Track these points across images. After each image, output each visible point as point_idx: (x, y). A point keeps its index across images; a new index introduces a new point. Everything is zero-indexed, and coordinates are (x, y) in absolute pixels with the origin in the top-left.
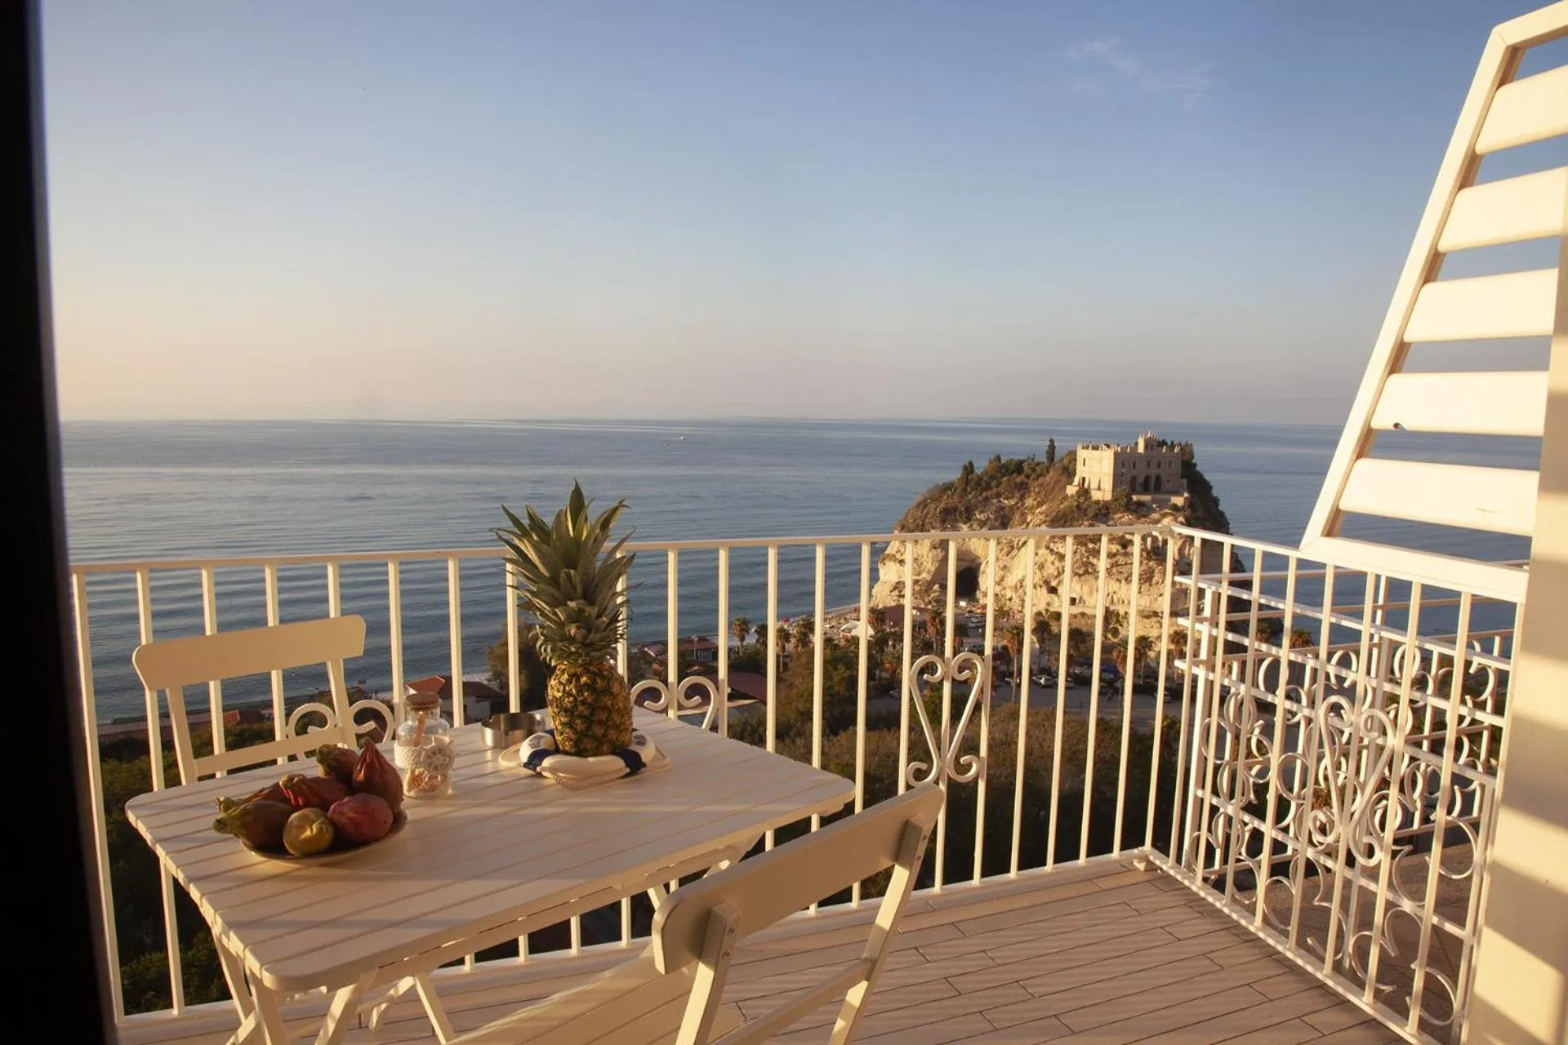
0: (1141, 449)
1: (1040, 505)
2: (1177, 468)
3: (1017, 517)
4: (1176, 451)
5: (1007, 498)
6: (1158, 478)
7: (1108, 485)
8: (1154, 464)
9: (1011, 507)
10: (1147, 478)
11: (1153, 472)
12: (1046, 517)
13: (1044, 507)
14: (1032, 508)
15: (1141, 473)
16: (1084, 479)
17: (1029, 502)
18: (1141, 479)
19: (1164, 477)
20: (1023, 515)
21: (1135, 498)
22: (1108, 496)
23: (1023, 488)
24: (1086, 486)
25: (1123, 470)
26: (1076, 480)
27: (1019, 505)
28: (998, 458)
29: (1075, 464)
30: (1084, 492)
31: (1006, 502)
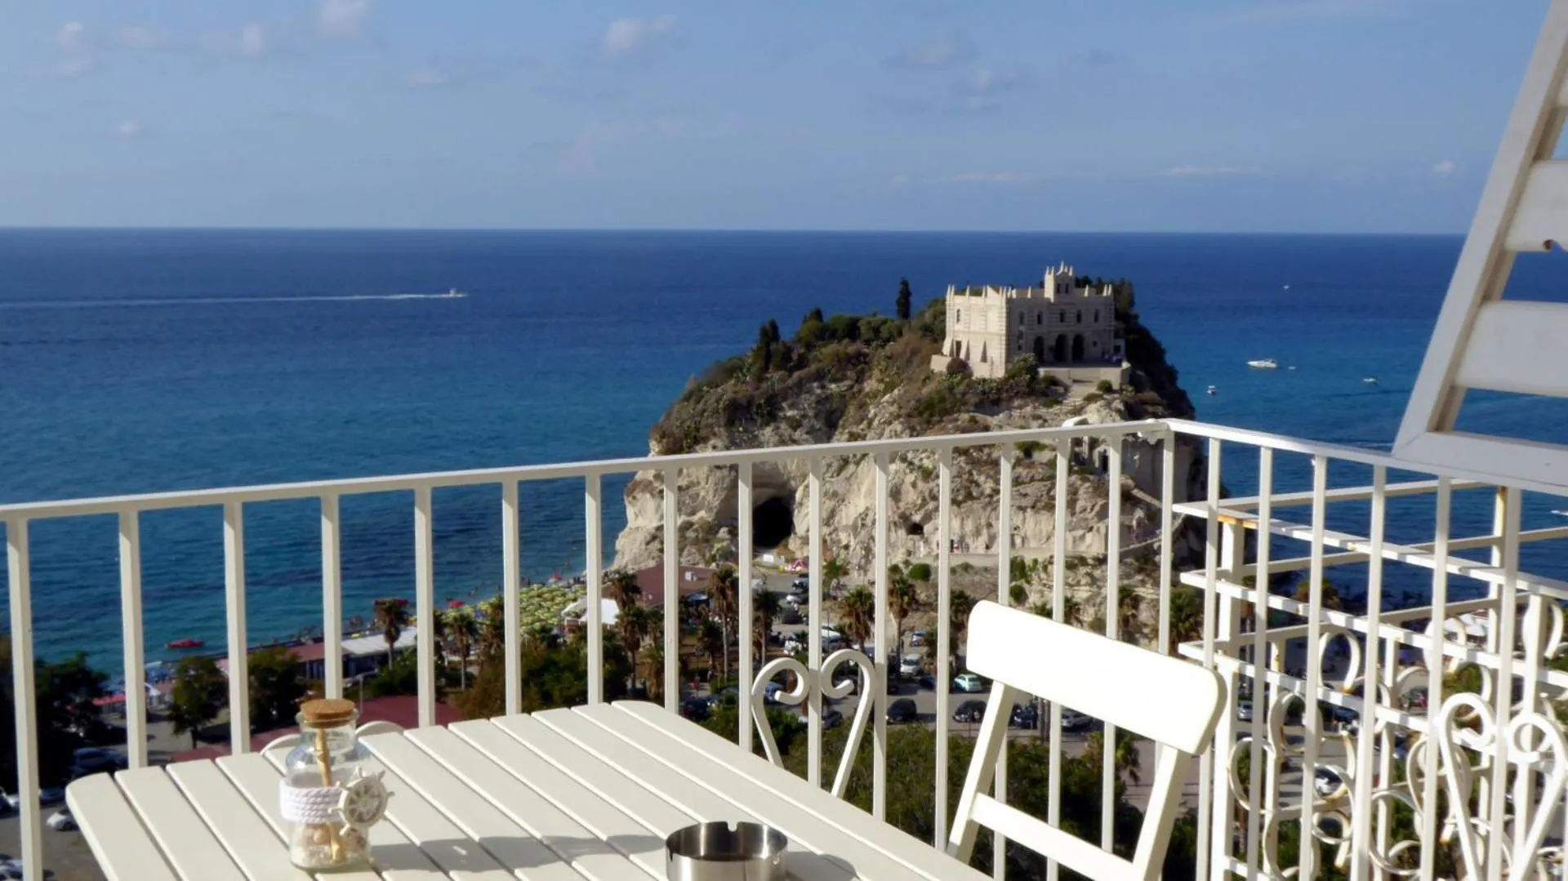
0: (1049, 292)
1: (890, 388)
2: (1108, 323)
3: (852, 410)
4: (1105, 294)
5: (835, 380)
6: (1079, 339)
7: (997, 352)
8: (1071, 316)
9: (842, 396)
10: (1061, 339)
11: (1070, 329)
12: (900, 408)
13: (896, 392)
14: (875, 395)
15: (1051, 331)
16: (959, 344)
17: (870, 385)
18: (1050, 342)
19: (1089, 337)
20: (863, 406)
21: (1042, 371)
22: (1000, 373)
23: (859, 364)
24: (962, 356)
25: (1022, 328)
26: (947, 347)
27: (855, 389)
28: (818, 314)
29: (944, 321)
30: (959, 367)
31: (833, 386)
